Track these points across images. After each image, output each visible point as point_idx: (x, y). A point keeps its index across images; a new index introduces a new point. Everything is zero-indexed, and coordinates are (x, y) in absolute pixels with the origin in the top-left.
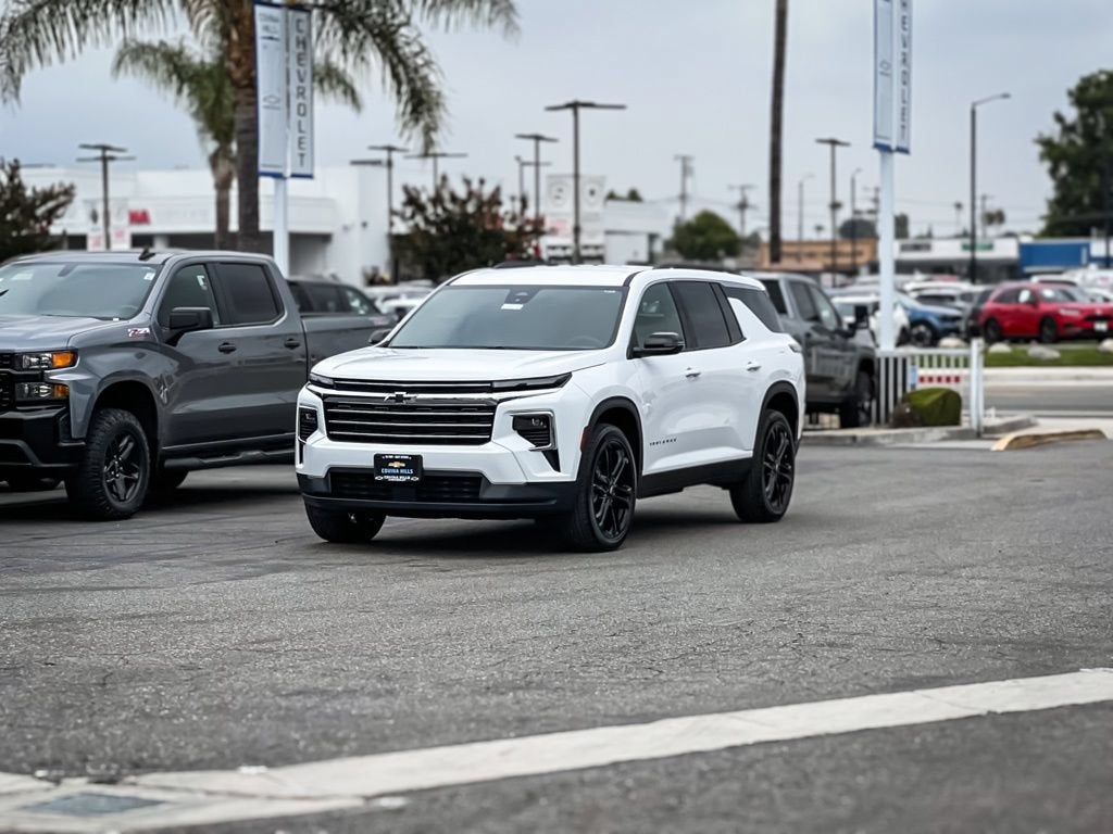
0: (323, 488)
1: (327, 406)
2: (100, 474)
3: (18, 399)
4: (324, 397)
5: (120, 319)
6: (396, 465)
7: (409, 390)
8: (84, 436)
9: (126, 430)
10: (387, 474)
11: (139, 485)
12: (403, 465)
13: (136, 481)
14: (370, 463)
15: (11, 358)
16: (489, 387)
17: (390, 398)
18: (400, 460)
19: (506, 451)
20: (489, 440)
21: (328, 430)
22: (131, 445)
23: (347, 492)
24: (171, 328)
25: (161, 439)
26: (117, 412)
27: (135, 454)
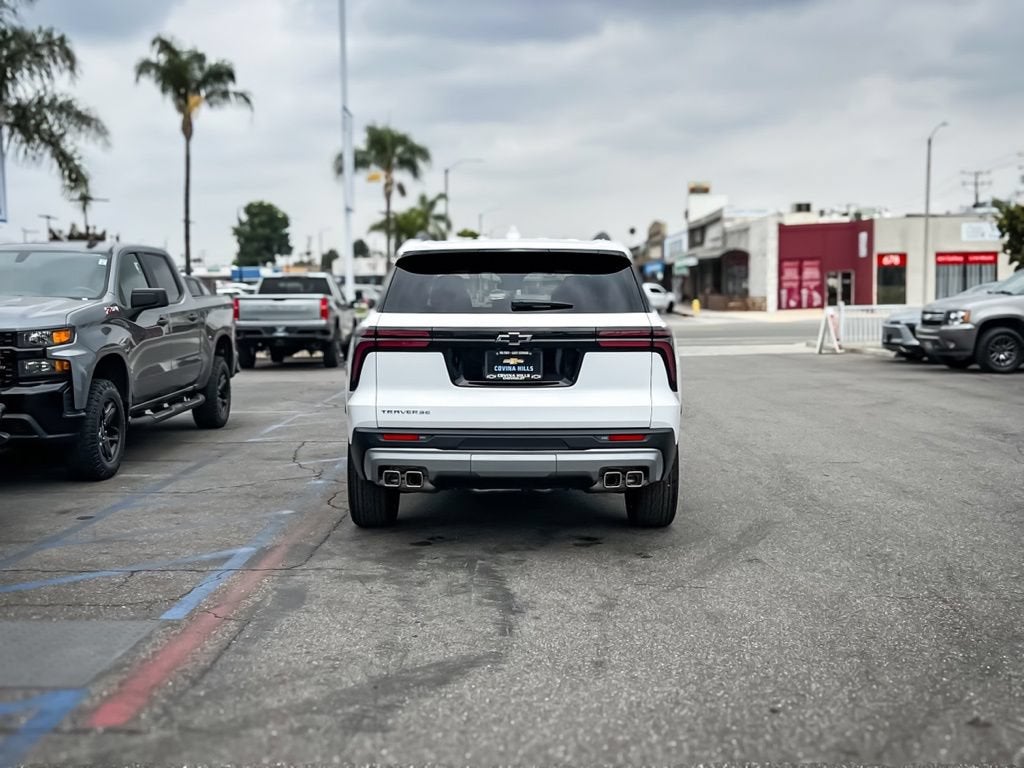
2: (95, 439)
3: (21, 375)
5: (90, 299)
8: (84, 406)
9: (111, 399)
11: (119, 446)
13: (116, 442)
15: (12, 337)
22: (113, 410)
24: (133, 306)
25: (130, 400)
26: (105, 382)
27: (116, 417)
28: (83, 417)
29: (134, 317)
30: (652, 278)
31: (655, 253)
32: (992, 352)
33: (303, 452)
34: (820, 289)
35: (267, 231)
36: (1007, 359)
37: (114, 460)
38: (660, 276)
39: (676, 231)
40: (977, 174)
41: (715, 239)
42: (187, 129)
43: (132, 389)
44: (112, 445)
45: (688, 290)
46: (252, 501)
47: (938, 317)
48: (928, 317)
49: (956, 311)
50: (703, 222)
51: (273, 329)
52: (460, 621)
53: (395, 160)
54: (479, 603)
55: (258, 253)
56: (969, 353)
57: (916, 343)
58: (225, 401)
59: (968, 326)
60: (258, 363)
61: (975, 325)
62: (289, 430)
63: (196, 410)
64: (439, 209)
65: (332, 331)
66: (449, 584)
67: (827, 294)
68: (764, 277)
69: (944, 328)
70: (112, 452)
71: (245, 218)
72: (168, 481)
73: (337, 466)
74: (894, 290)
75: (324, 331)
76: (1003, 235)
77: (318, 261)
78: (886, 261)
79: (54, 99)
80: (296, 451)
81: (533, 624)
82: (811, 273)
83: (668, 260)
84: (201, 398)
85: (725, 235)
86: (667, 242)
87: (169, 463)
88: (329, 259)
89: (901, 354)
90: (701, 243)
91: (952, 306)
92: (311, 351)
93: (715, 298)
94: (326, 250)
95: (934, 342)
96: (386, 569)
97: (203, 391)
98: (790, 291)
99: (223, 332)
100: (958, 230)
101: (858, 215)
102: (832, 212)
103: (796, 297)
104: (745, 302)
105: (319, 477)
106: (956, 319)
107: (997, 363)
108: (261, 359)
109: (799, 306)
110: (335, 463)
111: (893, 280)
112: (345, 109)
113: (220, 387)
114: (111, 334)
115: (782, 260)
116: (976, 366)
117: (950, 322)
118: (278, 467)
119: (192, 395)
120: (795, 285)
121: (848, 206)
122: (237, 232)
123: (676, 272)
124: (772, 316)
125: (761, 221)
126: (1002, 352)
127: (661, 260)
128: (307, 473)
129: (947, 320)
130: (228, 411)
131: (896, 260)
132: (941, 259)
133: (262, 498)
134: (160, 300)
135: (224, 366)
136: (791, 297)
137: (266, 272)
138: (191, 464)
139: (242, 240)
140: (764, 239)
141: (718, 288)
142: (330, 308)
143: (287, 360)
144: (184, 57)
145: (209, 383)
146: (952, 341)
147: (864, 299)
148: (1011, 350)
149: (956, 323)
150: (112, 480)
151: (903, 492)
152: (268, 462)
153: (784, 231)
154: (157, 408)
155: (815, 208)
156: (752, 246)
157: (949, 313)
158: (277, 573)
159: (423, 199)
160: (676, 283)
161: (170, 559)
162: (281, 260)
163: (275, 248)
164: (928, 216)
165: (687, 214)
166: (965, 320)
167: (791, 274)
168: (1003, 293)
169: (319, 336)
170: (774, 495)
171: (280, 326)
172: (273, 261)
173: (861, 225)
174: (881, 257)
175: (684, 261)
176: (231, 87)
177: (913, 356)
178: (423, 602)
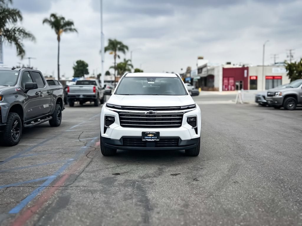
0: (119, 143)
1: (120, 115)
2: (10, 133)
4: (118, 112)
5: (11, 86)
6: (150, 135)
7: (154, 110)
8: (6, 122)
9: (16, 119)
10: (147, 139)
11: (19, 134)
12: (153, 135)
13: (18, 133)
14: (140, 135)
16: (179, 108)
17: (147, 113)
18: (152, 134)
19: (187, 129)
20: (181, 126)
21: (120, 124)
22: (17, 123)
23: (128, 144)
24: (26, 89)
25: (24, 119)
26: (14, 114)
27: (18, 125)
28: (5, 125)
29: (26, 92)
30: (188, 82)
31: (188, 75)
32: (288, 104)
33: (82, 135)
34: (234, 85)
35: (82, 68)
36: (292, 106)
37: (18, 139)
38: (190, 81)
39: (194, 69)
40: (275, 55)
41: (205, 72)
42: (59, 39)
43: (25, 115)
44: (17, 134)
45: (198, 85)
46: (61, 155)
47: (272, 94)
48: (269, 94)
49: (277, 92)
50: (202, 67)
51: (79, 95)
52: (128, 215)
53: (117, 49)
54: (136, 205)
55: (79, 74)
56: (281, 104)
57: (265, 101)
58: (60, 118)
59: (281, 97)
60: (75, 105)
61: (283, 96)
62: (79, 127)
63: (50, 121)
64: (129, 63)
65: (97, 96)
66: (125, 194)
67: (236, 87)
68: (219, 82)
69: (274, 97)
70: (17, 137)
71: (76, 64)
72: (35, 146)
73: (92, 141)
74: (254, 86)
75: (94, 96)
76: (287, 71)
77: (96, 76)
78: (252, 78)
79: (19, 29)
80: (80, 135)
81: (157, 216)
82: (231, 81)
83: (192, 77)
84: (51, 117)
85: (208, 71)
86: (192, 72)
87: (37, 139)
88: (99, 76)
89: (260, 104)
90: (201, 72)
91: (276, 91)
92: (91, 102)
93: (205, 88)
94: (98, 73)
95: (271, 101)
96: (102, 186)
97: (51, 115)
98: (226, 86)
99: (60, 96)
100: (271, 70)
101: (244, 66)
102: (237, 65)
103: (227, 87)
104: (213, 89)
105: (85, 145)
106: (277, 95)
107: (289, 107)
108: (76, 104)
109: (228, 90)
110: (91, 140)
111: (254, 83)
112: (102, 33)
113: (58, 114)
114: (18, 98)
115: (224, 77)
116: (283, 108)
117: (276, 95)
118: (73, 141)
119: (48, 116)
120: (227, 84)
121: (240, 63)
122: (74, 68)
123: (194, 80)
124: (221, 93)
125: (218, 67)
126: (290, 104)
127: (190, 77)
128: (82, 143)
129: (275, 95)
130: (61, 121)
131: (255, 78)
132: (267, 78)
133: (64, 153)
134: (35, 87)
135: (59, 107)
136: (226, 87)
137: (81, 79)
138: (44, 140)
139: (76, 71)
140: (218, 72)
141: (206, 85)
142: (96, 89)
143: (84, 104)
144: (59, 18)
145: (54, 113)
146: (276, 101)
147: (246, 88)
148: (293, 104)
149: (278, 96)
150: (17, 145)
151: (278, 152)
152: (70, 139)
153: (224, 70)
154: (36, 121)
155: (232, 63)
156: (215, 73)
157: (275, 93)
158: (61, 188)
159: (125, 60)
160: (194, 84)
161: (24, 181)
162: (86, 76)
163: (84, 72)
164: (263, 66)
165: (197, 65)
166: (280, 95)
167: (226, 81)
168: (290, 87)
169: (93, 98)
170: (236, 153)
171: (81, 94)
172: (84, 76)
173: (244, 68)
174: (250, 77)
175: (197, 77)
176: (73, 27)
177: (264, 105)
178: (114, 204)
